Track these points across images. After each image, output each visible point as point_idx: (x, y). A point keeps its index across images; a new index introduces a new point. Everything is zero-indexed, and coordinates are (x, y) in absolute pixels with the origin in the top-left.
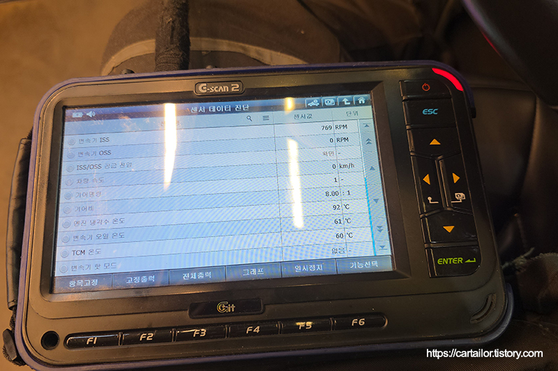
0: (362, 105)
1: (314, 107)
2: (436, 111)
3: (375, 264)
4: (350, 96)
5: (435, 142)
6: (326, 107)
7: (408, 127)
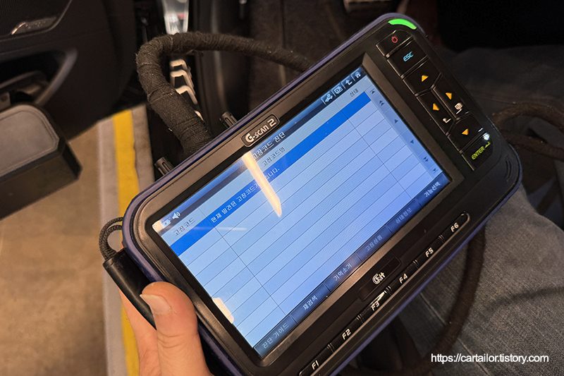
0: (360, 78)
1: (331, 101)
2: (411, 54)
3: (438, 184)
4: (348, 77)
5: (424, 78)
6: (338, 95)
7: (402, 77)
